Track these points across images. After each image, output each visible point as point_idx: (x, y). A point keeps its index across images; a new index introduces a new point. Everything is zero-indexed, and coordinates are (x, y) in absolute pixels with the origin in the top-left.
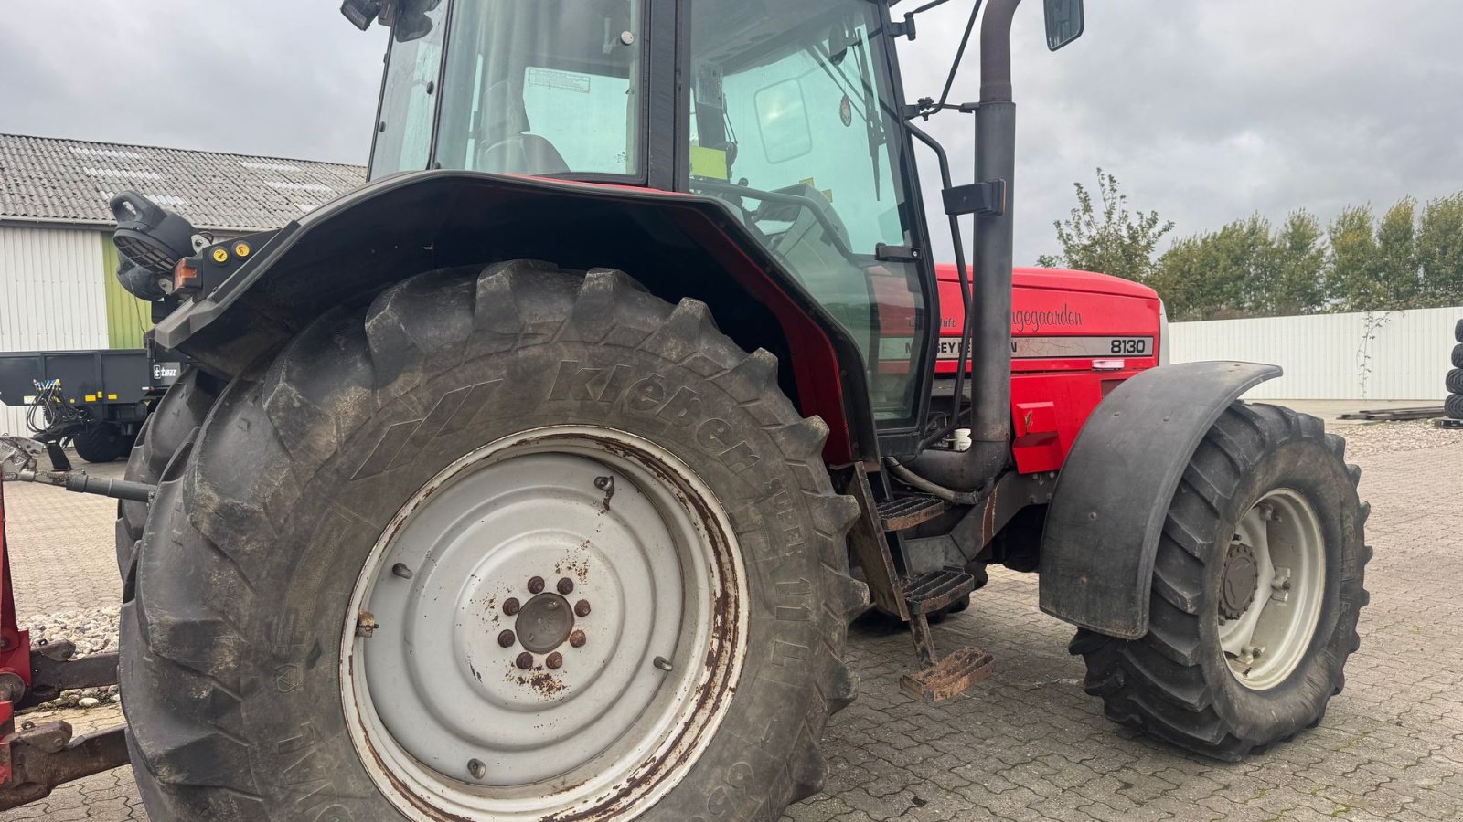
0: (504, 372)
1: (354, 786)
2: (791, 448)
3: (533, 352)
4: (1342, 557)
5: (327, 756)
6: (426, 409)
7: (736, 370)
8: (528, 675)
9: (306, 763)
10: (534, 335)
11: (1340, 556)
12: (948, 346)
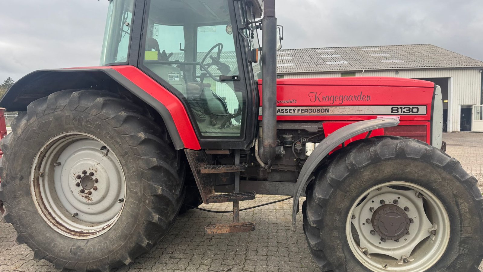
0: (53, 117)
1: (30, 209)
2: (131, 142)
3: (59, 113)
4: (461, 224)
5: (25, 201)
6: (37, 126)
7: (113, 118)
8: (84, 195)
9: (19, 201)
10: (59, 108)
11: (459, 223)
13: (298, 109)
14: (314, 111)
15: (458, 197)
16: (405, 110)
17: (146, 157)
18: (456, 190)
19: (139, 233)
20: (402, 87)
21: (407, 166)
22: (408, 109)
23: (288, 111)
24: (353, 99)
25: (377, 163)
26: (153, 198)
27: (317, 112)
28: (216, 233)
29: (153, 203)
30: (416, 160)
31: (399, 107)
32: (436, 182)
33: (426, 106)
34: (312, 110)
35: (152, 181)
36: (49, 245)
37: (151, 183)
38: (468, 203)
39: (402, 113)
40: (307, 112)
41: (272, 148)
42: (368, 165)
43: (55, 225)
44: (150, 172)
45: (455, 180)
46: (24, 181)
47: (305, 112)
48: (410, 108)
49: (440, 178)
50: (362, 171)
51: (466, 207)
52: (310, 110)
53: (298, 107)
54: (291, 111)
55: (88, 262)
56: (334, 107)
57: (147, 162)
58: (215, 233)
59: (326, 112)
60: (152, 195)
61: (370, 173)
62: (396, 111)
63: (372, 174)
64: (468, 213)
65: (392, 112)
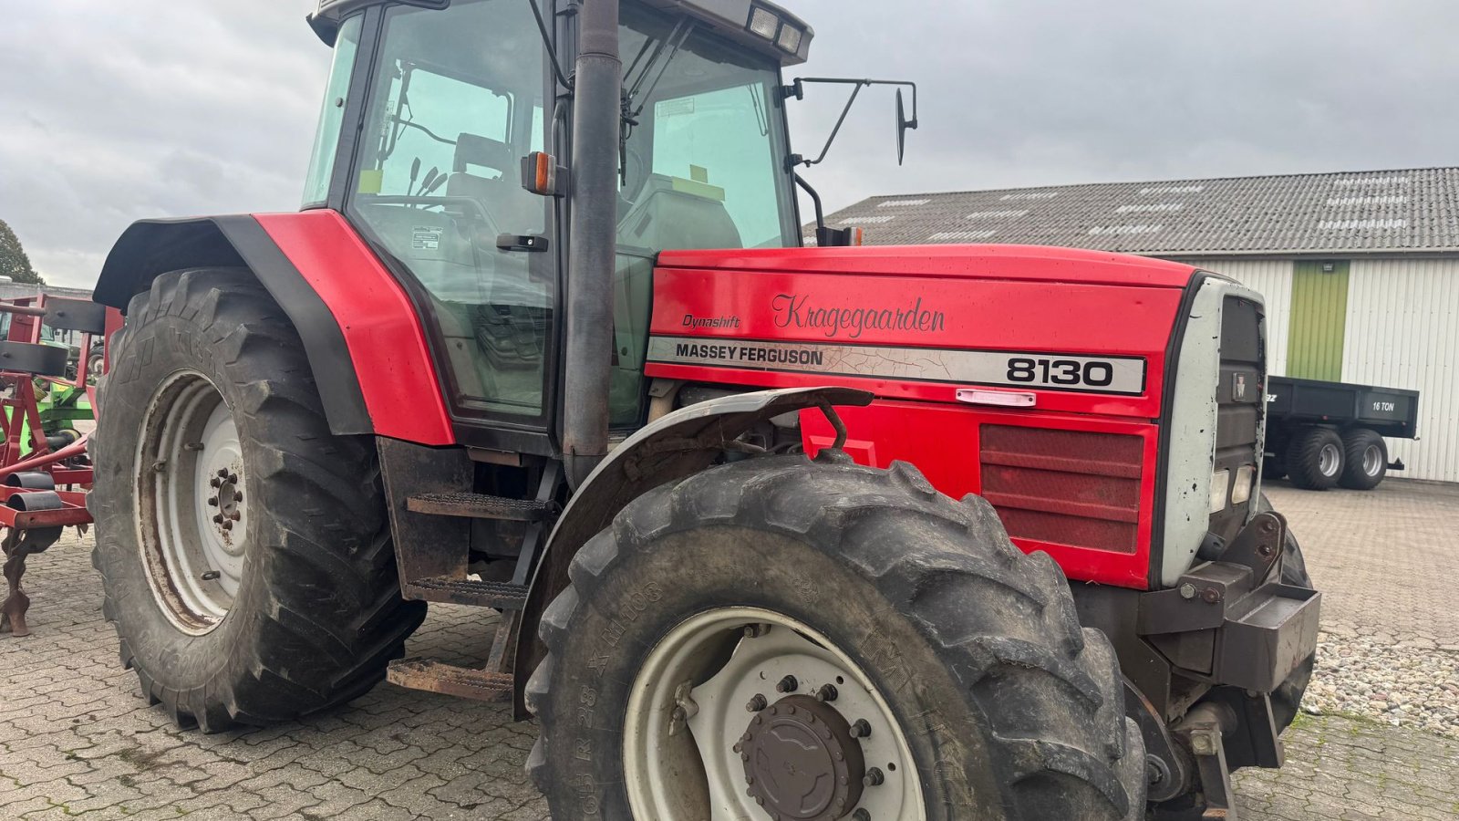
12: (727, 351)
13: (742, 349)
14: (783, 358)
15: (931, 712)
16: (1058, 372)
17: (267, 446)
18: (923, 680)
19: (249, 641)
20: (1058, 284)
21: (769, 558)
22: (1070, 368)
23: (718, 351)
24: (891, 325)
25: (687, 533)
26: (274, 556)
27: (790, 361)
28: (405, 683)
29: (275, 568)
30: (794, 537)
31: (1036, 358)
32: (860, 635)
33: (1141, 363)
34: (777, 354)
35: (274, 509)
36: (137, 633)
37: (273, 516)
38: (968, 744)
39: (1045, 380)
40: (764, 360)
41: (577, 459)
42: (664, 534)
43: (160, 590)
44: (273, 485)
45: (917, 640)
46: (122, 476)
47: (758, 360)
48: (1077, 366)
49: (868, 621)
50: (647, 551)
51: (958, 760)
52: (772, 353)
53: (743, 342)
54: (724, 352)
55: (177, 691)
56: (835, 348)
57: (269, 458)
58: (402, 685)
59: (812, 363)
60: (272, 547)
61: (670, 564)
62: (1025, 374)
63: (676, 568)
64: (966, 788)
65: (1010, 376)
